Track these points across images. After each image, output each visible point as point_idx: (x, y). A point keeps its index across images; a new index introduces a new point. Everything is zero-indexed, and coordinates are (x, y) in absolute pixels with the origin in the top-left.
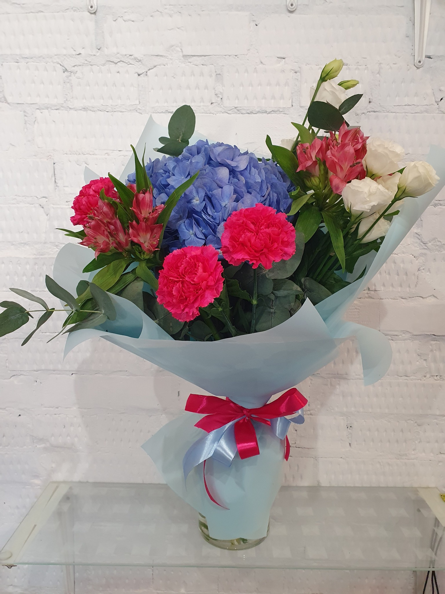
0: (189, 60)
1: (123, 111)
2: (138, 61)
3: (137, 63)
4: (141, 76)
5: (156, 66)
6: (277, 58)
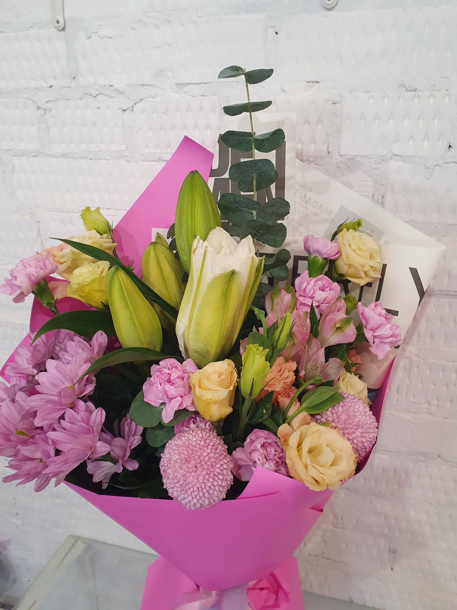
0: (184, 90)
1: (108, 159)
3: (119, 95)
4: (126, 112)
5: (143, 98)
6: (306, 82)
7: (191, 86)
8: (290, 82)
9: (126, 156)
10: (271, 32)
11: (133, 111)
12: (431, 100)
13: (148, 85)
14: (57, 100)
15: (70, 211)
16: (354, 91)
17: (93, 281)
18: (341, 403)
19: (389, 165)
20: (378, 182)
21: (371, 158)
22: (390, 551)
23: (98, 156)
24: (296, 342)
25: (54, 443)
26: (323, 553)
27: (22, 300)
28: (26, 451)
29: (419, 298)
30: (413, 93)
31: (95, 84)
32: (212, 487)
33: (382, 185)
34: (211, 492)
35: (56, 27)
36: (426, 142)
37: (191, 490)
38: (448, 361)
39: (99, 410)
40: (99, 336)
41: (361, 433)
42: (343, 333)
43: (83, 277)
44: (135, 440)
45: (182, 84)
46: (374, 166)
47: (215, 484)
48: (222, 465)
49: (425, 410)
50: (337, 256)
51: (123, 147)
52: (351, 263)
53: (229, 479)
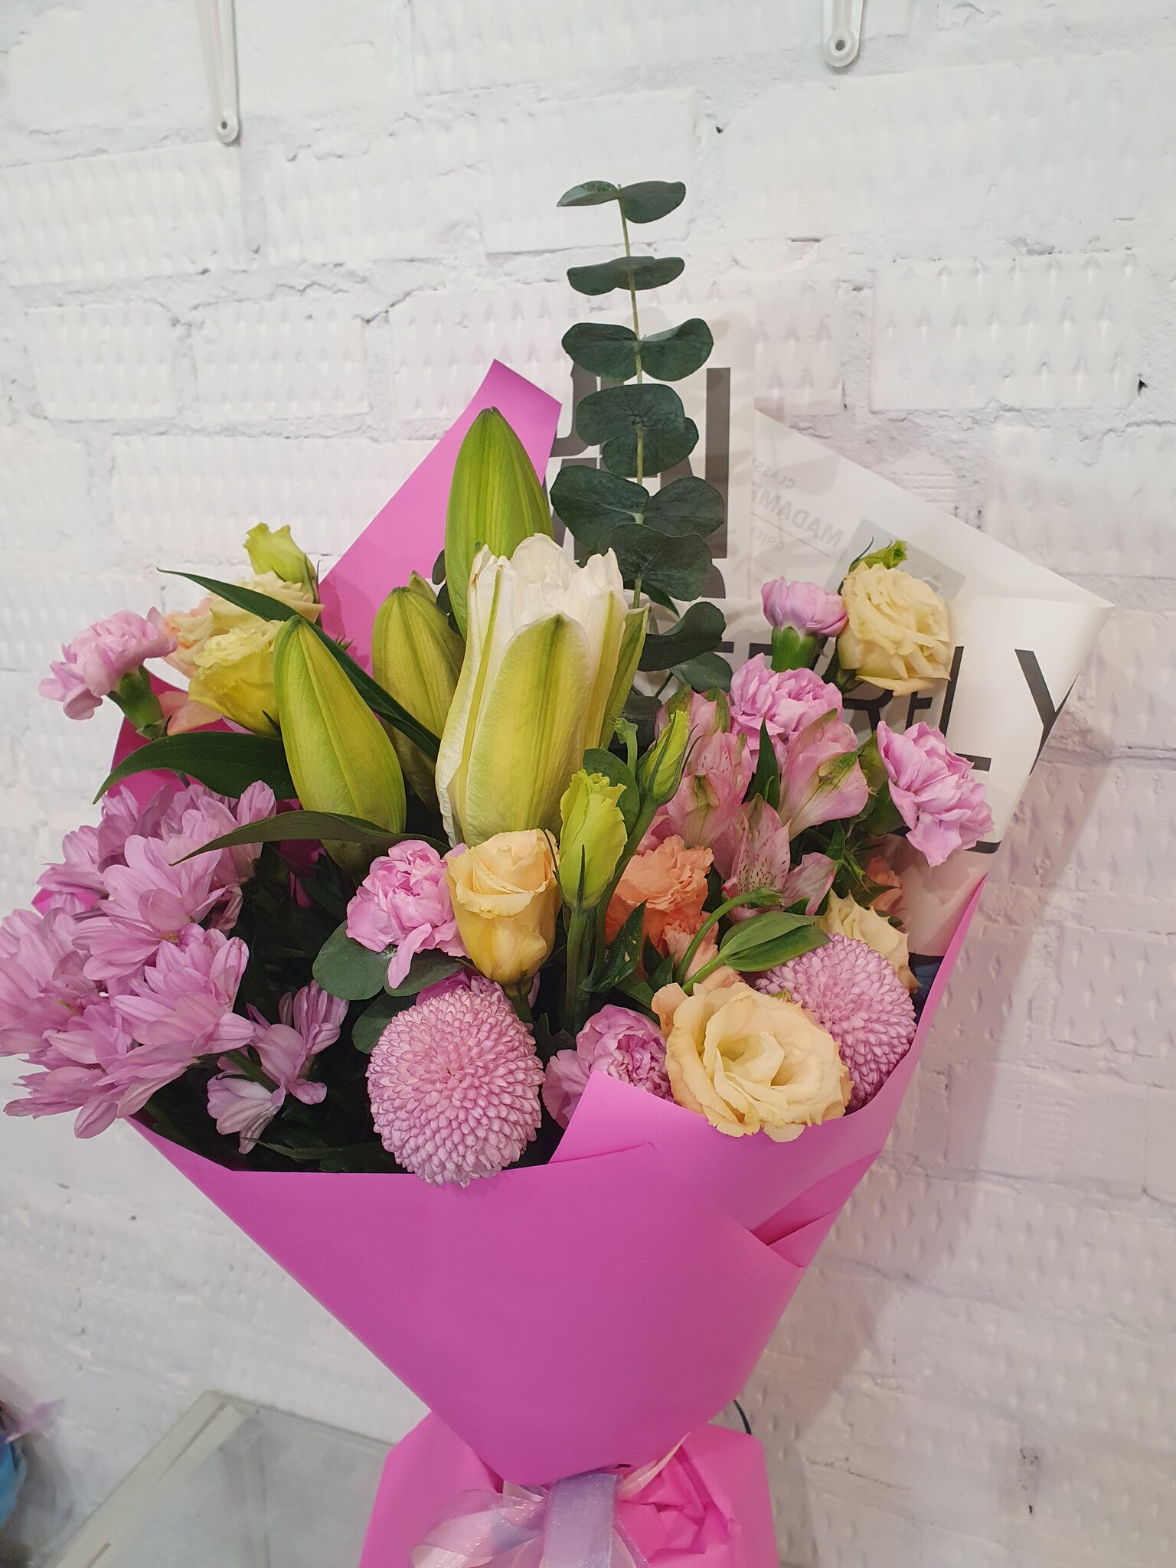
0: (506, 268)
1: (327, 435)
2: (358, 280)
4: (371, 323)
5: (413, 290)
6: (789, 241)
7: (521, 258)
8: (752, 241)
9: (369, 427)
10: (707, 127)
11: (387, 320)
12: (1091, 272)
13: (422, 260)
14: (217, 303)
15: (235, 562)
16: (902, 258)
17: (247, 660)
18: (820, 951)
19: (993, 432)
20: (967, 475)
21: (946, 416)
22: (1024, 1458)
23: (306, 428)
24: (714, 802)
25: (128, 1024)
26: (847, 1459)
27: (88, 713)
28: (65, 1043)
29: (1040, 727)
30: (1045, 258)
31: (304, 261)
32: (485, 1121)
33: (976, 482)
34: (481, 1133)
35: (220, 138)
36: (1080, 376)
37: (433, 1125)
38: (1157, 933)
39: (234, 943)
40: (256, 793)
41: (865, 1021)
42: (835, 792)
43: (225, 652)
44: (323, 1033)
45: (504, 253)
46: (955, 437)
47: (492, 1113)
48: (511, 1072)
49: (1102, 1064)
50: (840, 624)
51: (364, 407)
52: (869, 637)
53: (528, 1108)
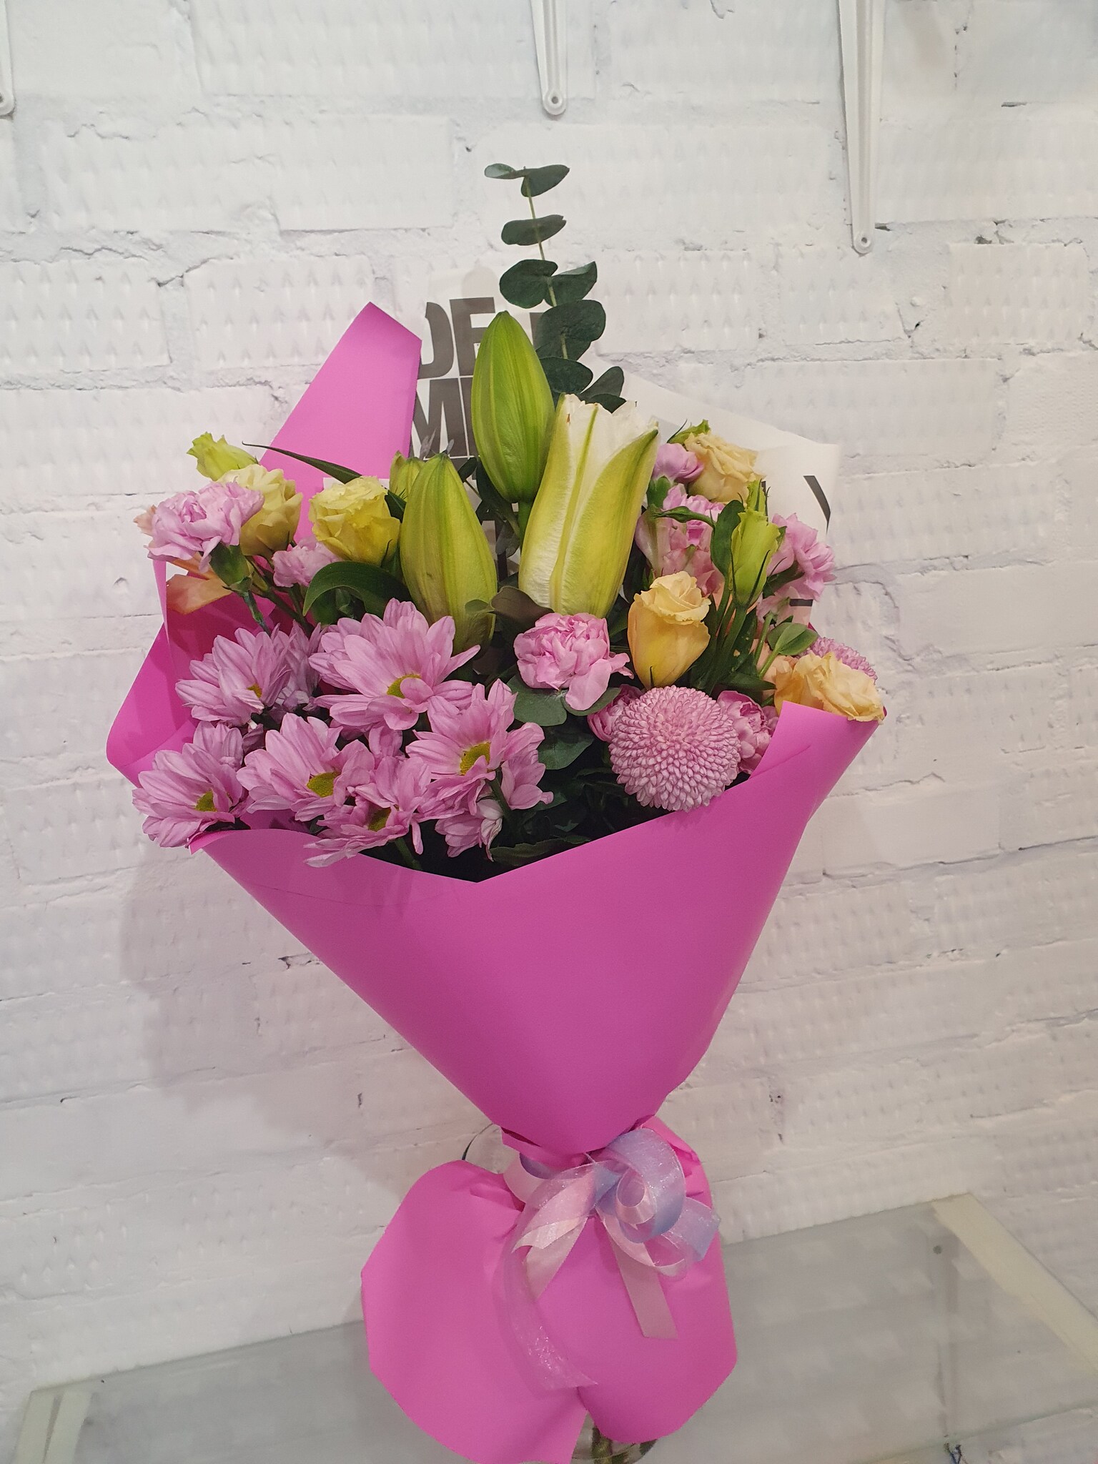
0: (299, 244)
1: (126, 386)
2: (155, 248)
3: (151, 252)
4: (167, 286)
5: (209, 259)
7: (313, 235)
9: (171, 377)
10: (458, 147)
11: (182, 284)
13: (218, 233)
22: (772, 1100)
23: (102, 380)
30: (697, 252)
36: (727, 329)
45: (295, 231)
50: (698, 470)
52: (729, 473)
